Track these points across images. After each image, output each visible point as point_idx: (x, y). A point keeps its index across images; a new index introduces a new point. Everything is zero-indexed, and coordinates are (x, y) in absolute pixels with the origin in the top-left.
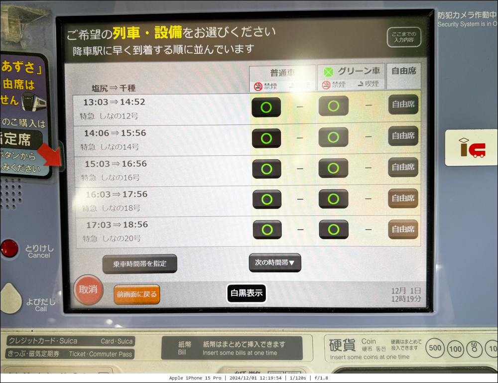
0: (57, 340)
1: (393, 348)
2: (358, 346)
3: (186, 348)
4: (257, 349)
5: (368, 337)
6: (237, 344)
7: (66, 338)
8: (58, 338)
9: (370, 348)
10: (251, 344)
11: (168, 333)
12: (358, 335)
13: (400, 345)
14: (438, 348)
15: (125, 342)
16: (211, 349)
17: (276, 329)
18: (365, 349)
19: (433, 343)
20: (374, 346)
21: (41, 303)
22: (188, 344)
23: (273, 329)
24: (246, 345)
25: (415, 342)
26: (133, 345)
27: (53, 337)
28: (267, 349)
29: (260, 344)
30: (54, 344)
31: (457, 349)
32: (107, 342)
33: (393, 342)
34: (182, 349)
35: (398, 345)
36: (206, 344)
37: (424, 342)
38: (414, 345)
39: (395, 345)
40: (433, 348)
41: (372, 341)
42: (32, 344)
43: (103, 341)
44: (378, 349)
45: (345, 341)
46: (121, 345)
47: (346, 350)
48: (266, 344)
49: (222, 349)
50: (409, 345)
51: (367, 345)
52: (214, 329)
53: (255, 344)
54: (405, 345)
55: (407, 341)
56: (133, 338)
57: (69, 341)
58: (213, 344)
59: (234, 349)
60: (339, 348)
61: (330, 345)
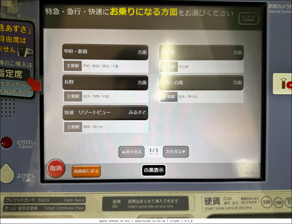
0: (36, 200)
1: (242, 202)
2: (222, 202)
3: (118, 204)
4: (161, 204)
5: (227, 196)
6: (149, 201)
7: (42, 198)
8: (37, 198)
9: (229, 202)
10: (157, 201)
11: (106, 195)
12: (221, 195)
13: (246, 201)
14: (268, 202)
15: (80, 200)
16: (133, 204)
17: (172, 192)
18: (225, 203)
19: (266, 199)
20: (231, 202)
21: (26, 176)
22: (119, 201)
23: (171, 192)
24: (154, 201)
25: (255, 198)
26: (85, 202)
27: (34, 198)
28: (167, 204)
29: (163, 201)
30: (34, 202)
31: (280, 203)
32: (68, 200)
33: (242, 199)
34: (115, 204)
36: (130, 201)
37: (260, 199)
38: (254, 200)
39: (244, 201)
40: (265, 202)
41: (230, 199)
42: (20, 202)
43: (66, 200)
44: (233, 203)
45: (214, 198)
46: (77, 202)
47: (214, 204)
48: (167, 201)
49: (140, 204)
50: (252, 201)
51: (227, 201)
52: (134, 192)
53: (160, 201)
54: (249, 200)
55: (250, 198)
56: (84, 198)
57: (44, 200)
58: (134, 201)
59: (147, 204)
60: (211, 203)
61: (205, 201)
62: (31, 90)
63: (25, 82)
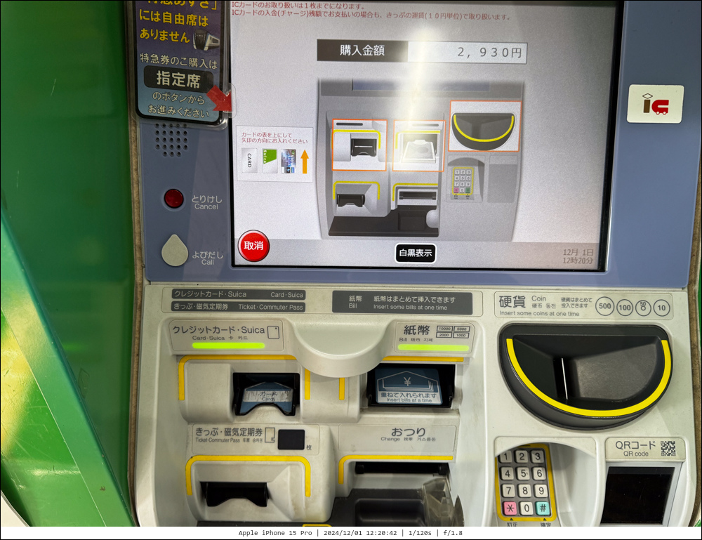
0: (225, 293)
1: (563, 306)
2: (528, 302)
3: (357, 302)
4: (427, 304)
5: (538, 295)
6: (407, 299)
7: (234, 291)
8: (226, 291)
9: (540, 305)
10: (421, 299)
11: (338, 288)
12: (528, 292)
13: (570, 303)
14: (608, 306)
15: (296, 295)
16: (381, 303)
17: (446, 286)
18: (535, 306)
19: (603, 301)
20: (544, 303)
21: (207, 256)
22: (359, 298)
23: (443, 286)
24: (417, 300)
25: (585, 300)
26: (304, 298)
27: (221, 290)
28: (437, 304)
29: (430, 300)
30: (222, 297)
31: (627, 308)
32: (277, 295)
33: (563, 299)
34: (353, 302)
35: (568, 302)
36: (376, 299)
37: (594, 301)
38: (584, 303)
39: (565, 303)
40: (602, 306)
41: (542, 299)
42: (199, 297)
43: (273, 295)
44: (548, 306)
45: (515, 297)
46: (292, 299)
47: (516, 306)
48: (437, 300)
49: (392, 303)
50: (579, 303)
51: (537, 302)
52: (383, 285)
53: (425, 299)
54: (575, 303)
55: (577, 299)
56: (304, 292)
57: (237, 295)
58: (383, 298)
59: (405, 304)
60: (509, 304)
61: (500, 301)
62: (214, 110)
63: (204, 94)
